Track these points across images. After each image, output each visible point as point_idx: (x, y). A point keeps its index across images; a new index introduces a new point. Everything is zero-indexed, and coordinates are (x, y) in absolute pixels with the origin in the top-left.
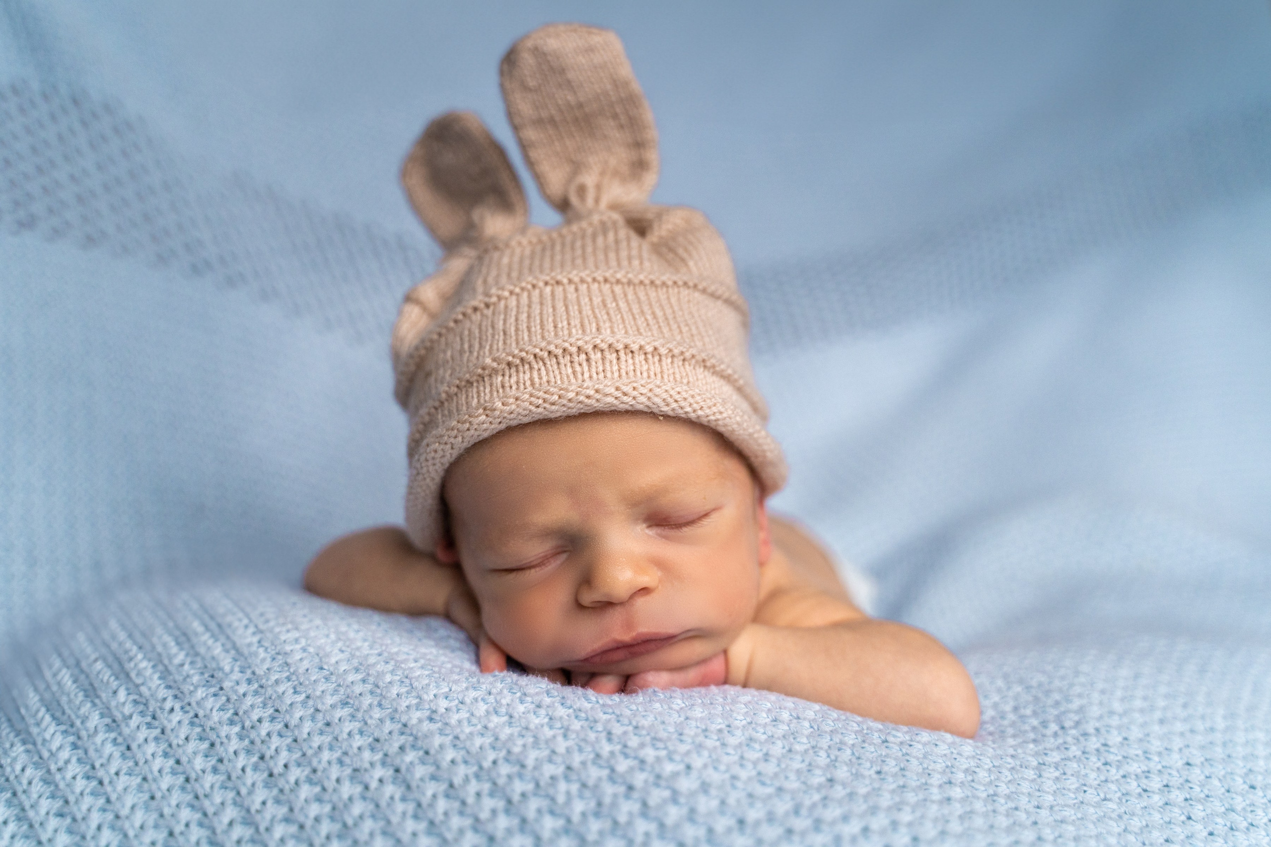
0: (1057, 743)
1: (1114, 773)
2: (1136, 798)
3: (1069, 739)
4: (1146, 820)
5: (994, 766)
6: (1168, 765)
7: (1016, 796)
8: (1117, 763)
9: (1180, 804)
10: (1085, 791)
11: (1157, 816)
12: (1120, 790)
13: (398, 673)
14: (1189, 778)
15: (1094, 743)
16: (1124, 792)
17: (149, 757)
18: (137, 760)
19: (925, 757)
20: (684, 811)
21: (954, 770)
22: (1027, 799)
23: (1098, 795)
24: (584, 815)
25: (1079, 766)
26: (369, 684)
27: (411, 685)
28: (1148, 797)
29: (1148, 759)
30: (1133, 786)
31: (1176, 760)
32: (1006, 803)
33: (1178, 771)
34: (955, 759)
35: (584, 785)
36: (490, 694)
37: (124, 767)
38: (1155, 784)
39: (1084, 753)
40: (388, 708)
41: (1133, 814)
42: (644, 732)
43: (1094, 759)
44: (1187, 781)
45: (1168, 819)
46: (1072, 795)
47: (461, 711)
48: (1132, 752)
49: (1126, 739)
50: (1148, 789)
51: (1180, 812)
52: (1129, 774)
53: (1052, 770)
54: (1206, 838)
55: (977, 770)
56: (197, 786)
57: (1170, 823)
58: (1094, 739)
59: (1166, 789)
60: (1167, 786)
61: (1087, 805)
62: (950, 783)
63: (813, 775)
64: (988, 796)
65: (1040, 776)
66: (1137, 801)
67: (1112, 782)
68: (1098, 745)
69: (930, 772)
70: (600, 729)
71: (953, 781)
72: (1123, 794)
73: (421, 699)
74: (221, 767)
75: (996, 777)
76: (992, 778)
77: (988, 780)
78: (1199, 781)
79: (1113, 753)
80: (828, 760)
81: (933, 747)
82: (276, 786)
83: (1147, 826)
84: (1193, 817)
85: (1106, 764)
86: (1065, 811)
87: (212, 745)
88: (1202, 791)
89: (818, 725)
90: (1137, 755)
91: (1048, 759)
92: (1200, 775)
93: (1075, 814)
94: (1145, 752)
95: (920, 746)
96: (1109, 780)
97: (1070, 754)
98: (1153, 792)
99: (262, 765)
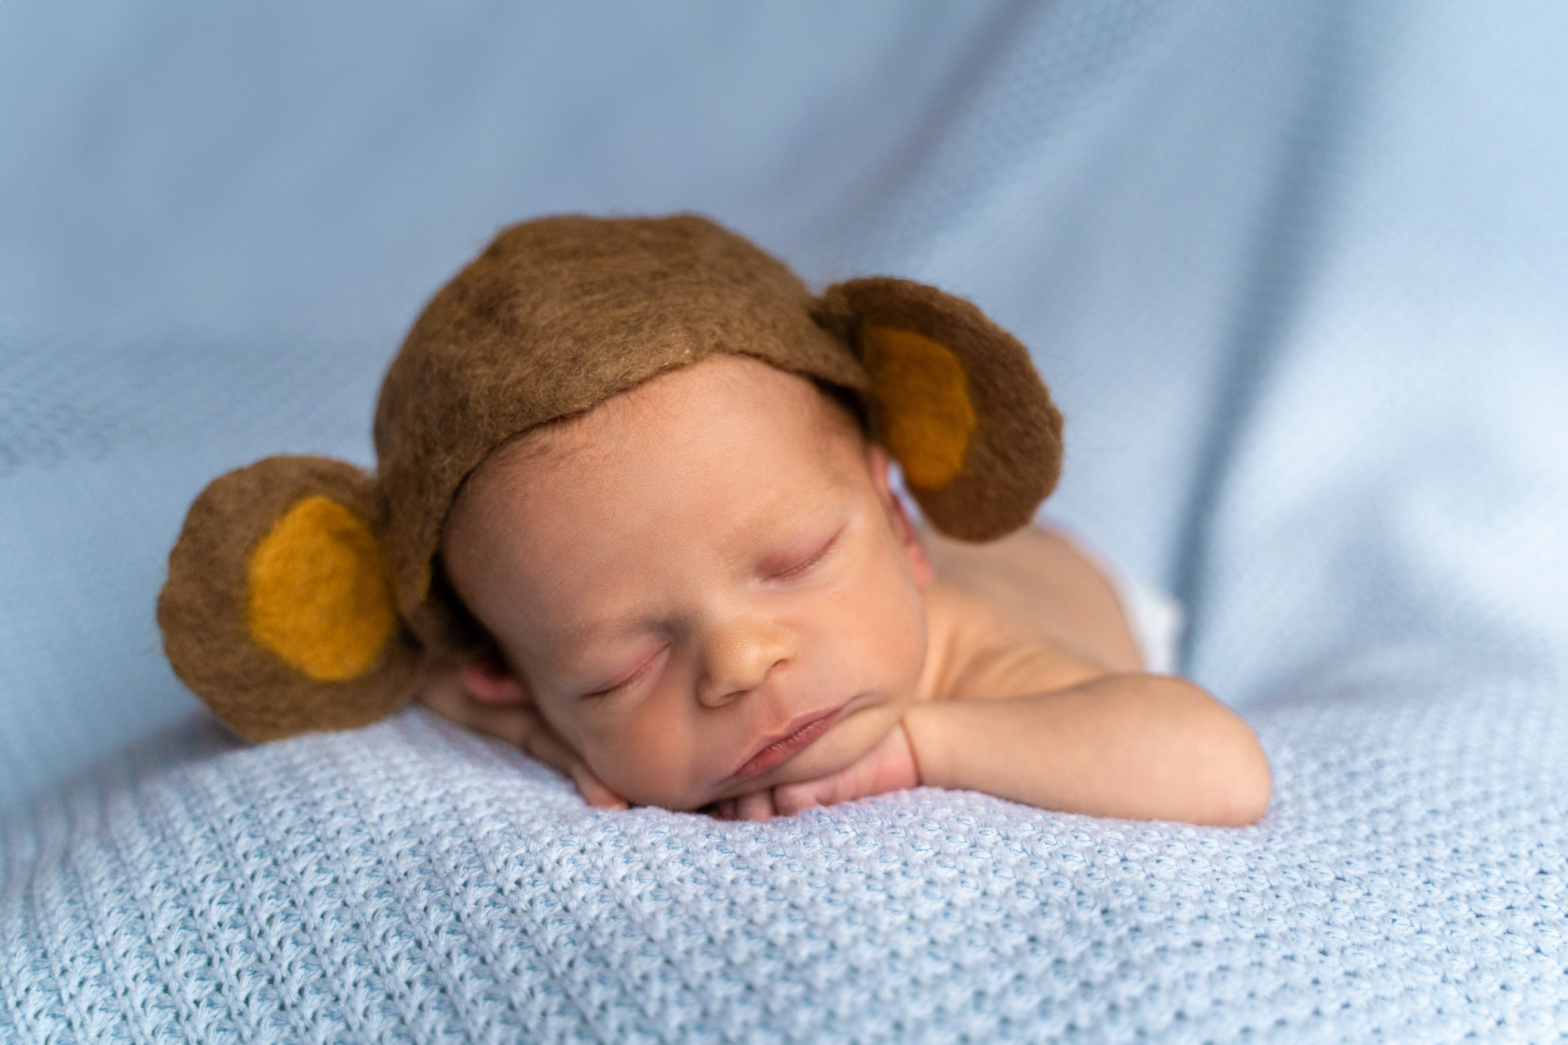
0: (1367, 850)
1: (1438, 894)
2: (1465, 927)
3: (1384, 848)
4: (1475, 959)
5: (1271, 887)
6: (1513, 879)
7: (1294, 936)
8: (1443, 882)
9: (1527, 931)
10: (1394, 920)
11: (1492, 952)
12: (1442, 917)
13: (461, 834)
14: (1542, 894)
15: (1415, 856)
16: (1449, 919)
17: (130, 984)
18: (115, 988)
19: (1177, 879)
20: (820, 1014)
21: (1213, 897)
22: (1309, 940)
23: (1412, 925)
24: (682, 1029)
25: (1391, 884)
26: (420, 856)
27: (476, 850)
28: (1482, 924)
29: (1487, 874)
30: (1463, 911)
31: (1526, 870)
32: (1279, 949)
33: (1527, 886)
34: (1218, 879)
35: (686, 987)
36: (582, 851)
37: (99, 999)
38: (1496, 905)
39: (1400, 866)
40: (439, 890)
41: (1457, 952)
42: (780, 896)
43: (1412, 875)
44: (1540, 897)
45: (1506, 954)
46: (1374, 928)
47: (538, 883)
48: (1463, 867)
49: (1456, 851)
50: (1483, 913)
51: (1526, 943)
52: (1458, 895)
53: (1352, 888)
54: (1559, 979)
55: (1245, 895)
56: (188, 1029)
57: (1510, 959)
58: (1414, 851)
59: (1510, 911)
60: (1510, 908)
61: (1393, 942)
62: (1206, 917)
63: (1012, 931)
64: (1257, 937)
65: (1333, 900)
66: (1465, 932)
67: (1433, 906)
68: (1419, 859)
69: (1180, 901)
70: (722, 897)
71: (1211, 915)
72: (1448, 923)
73: (485, 869)
74: (219, 999)
75: (1271, 905)
76: (1266, 906)
77: (1259, 910)
78: (1556, 895)
79: (1438, 870)
80: (1037, 903)
81: (1190, 864)
82: (288, 1023)
83: (1476, 968)
84: (1543, 950)
85: (1427, 882)
86: (1361, 954)
87: (210, 963)
88: (1560, 909)
89: (1032, 847)
90: (1470, 871)
91: (1350, 872)
92: (1559, 885)
93: (1375, 959)
94: (1483, 865)
95: (1172, 862)
96: (1429, 904)
97: (1382, 867)
98: (1490, 917)
99: (272, 993)
